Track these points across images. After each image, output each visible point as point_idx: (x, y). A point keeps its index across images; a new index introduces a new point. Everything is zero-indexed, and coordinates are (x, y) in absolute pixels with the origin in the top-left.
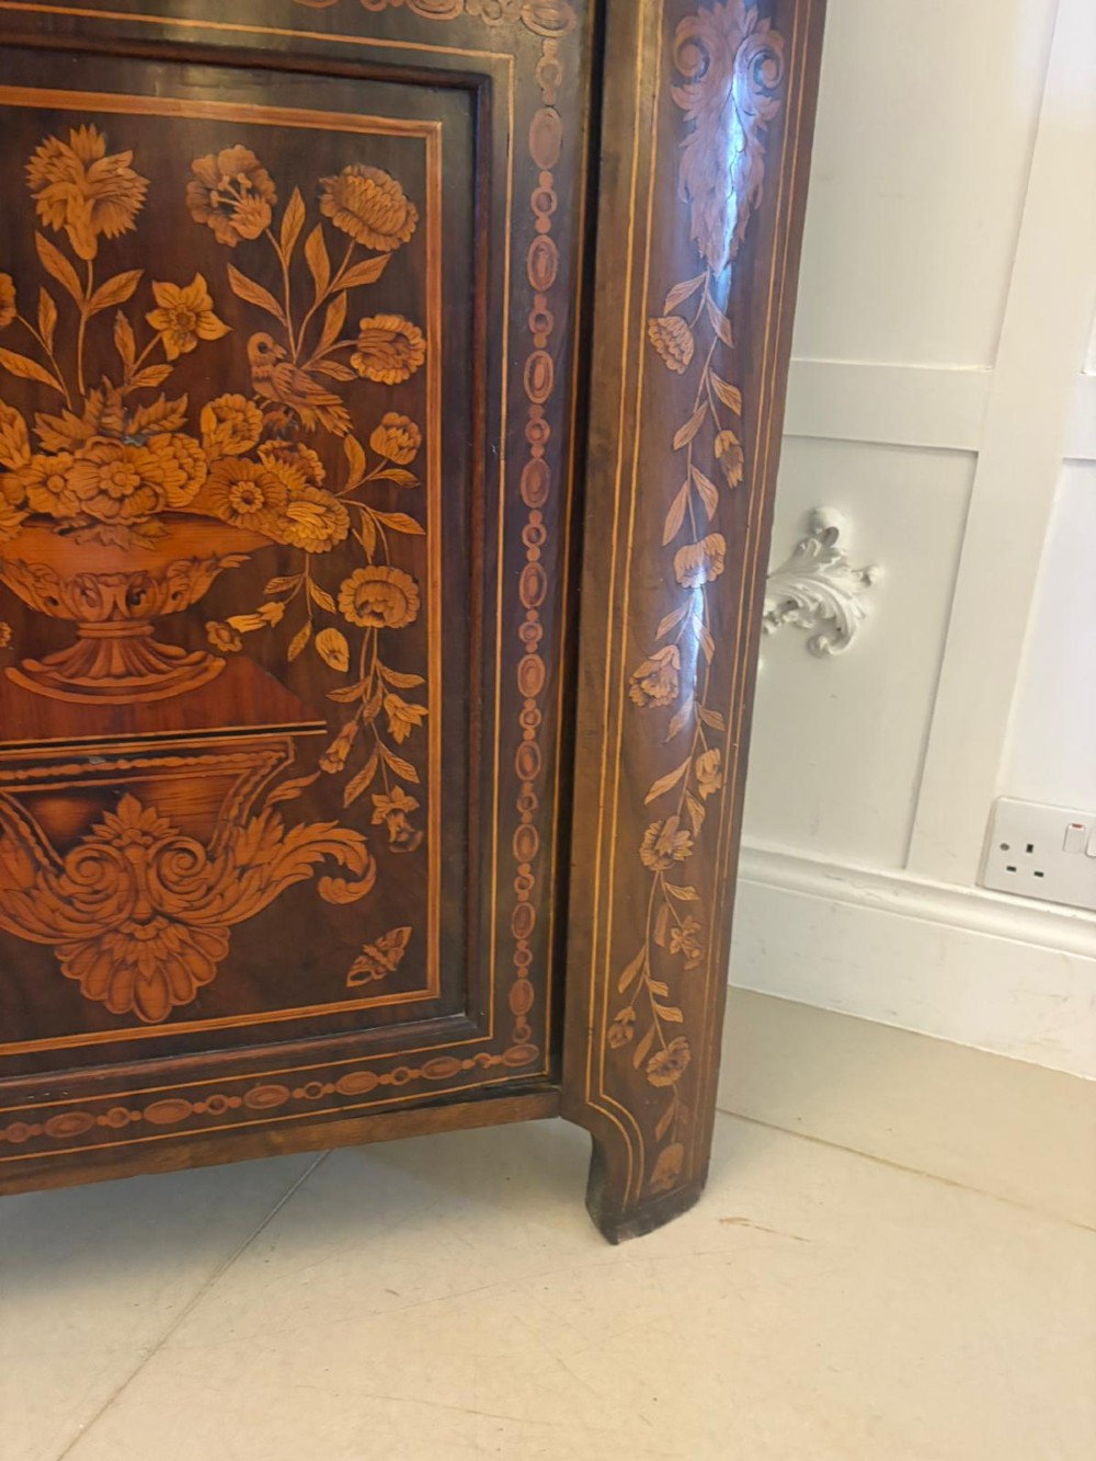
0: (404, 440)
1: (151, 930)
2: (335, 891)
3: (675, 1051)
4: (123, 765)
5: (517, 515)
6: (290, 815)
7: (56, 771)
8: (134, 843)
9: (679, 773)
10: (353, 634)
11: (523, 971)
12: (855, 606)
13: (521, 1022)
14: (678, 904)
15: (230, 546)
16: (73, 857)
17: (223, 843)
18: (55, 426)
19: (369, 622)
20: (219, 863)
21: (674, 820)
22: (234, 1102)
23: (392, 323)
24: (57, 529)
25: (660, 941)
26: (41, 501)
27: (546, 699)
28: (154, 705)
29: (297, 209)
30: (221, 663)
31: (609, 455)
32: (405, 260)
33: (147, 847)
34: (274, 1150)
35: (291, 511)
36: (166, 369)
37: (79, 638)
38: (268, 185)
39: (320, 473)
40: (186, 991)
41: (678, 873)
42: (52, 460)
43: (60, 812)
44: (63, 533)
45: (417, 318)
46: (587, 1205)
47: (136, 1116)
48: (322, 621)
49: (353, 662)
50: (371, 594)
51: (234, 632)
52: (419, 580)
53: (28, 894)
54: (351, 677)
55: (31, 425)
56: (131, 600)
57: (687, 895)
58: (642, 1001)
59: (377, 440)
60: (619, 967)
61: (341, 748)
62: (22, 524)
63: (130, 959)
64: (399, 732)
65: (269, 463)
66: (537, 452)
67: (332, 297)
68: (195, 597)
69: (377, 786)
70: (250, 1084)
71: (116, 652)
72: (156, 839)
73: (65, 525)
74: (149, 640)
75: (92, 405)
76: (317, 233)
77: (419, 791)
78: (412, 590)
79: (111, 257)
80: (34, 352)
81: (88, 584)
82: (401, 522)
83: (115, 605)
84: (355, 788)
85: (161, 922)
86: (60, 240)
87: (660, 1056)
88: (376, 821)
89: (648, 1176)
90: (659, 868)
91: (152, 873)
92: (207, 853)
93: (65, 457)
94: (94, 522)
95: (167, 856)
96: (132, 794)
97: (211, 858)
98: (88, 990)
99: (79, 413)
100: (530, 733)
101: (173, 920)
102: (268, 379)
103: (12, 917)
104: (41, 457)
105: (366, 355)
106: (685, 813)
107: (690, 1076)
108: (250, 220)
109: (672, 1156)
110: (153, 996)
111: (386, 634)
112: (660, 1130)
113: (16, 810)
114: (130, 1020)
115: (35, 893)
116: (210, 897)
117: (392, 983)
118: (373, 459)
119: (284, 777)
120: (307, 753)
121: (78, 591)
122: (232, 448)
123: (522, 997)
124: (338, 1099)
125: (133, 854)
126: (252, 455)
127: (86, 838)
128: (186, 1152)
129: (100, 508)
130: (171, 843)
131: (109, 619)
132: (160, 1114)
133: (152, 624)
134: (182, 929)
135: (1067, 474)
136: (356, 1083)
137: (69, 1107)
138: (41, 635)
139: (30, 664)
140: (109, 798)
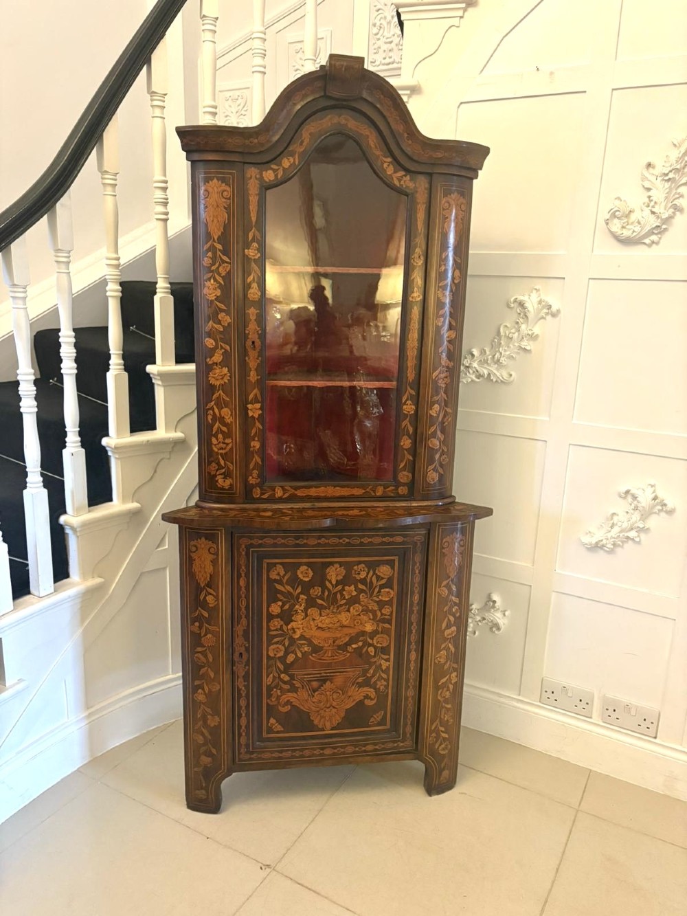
0: (388, 610)
1: (329, 709)
2: (368, 703)
3: (446, 745)
4: (328, 674)
5: (411, 624)
6: (360, 685)
7: (315, 676)
8: (328, 691)
9: (447, 678)
10: (375, 648)
11: (409, 723)
12: (502, 621)
13: (408, 735)
14: (446, 708)
15: (353, 632)
16: (316, 693)
17: (346, 691)
18: (325, 612)
19: (379, 645)
20: (345, 695)
21: (445, 689)
22: (343, 750)
23: (387, 590)
24: (322, 630)
25: (442, 717)
26: (320, 625)
27: (415, 661)
28: (335, 662)
29: (371, 573)
30: (349, 654)
31: (430, 613)
32: (390, 580)
33: (331, 692)
34: (348, 763)
35: (366, 625)
36: (345, 601)
37: (323, 650)
38: (366, 569)
39: (371, 617)
40: (335, 724)
41: (447, 701)
42: (323, 618)
43: (315, 684)
45: (392, 589)
46: (424, 786)
47: (322, 752)
48: (370, 645)
49: (375, 653)
50: (380, 640)
51: (352, 648)
52: (390, 636)
53: (306, 701)
54: (375, 656)
55: (320, 612)
56: (334, 642)
57: (449, 706)
58: (437, 732)
59: (383, 611)
60: (432, 724)
61: (371, 671)
62: (316, 629)
63: (324, 716)
64: (384, 668)
65: (362, 616)
66: (415, 612)
67: (376, 587)
68: (345, 641)
69: (378, 679)
70: (346, 746)
71: (330, 652)
72: (333, 690)
73: (324, 629)
74: (336, 650)
75: (331, 608)
76: (375, 576)
77: (387, 680)
78: (388, 638)
79: (338, 583)
80: (323, 599)
81: (326, 640)
82: (387, 625)
83: (331, 643)
84: (373, 680)
85: (331, 708)
86: (330, 582)
87: (443, 746)
88: (378, 687)
89: (440, 778)
90: (442, 700)
91: (331, 697)
93: (325, 617)
94: (329, 628)
95: (334, 693)
96: (329, 681)
97: (343, 694)
98: (315, 722)
99: (329, 609)
100: (412, 668)
101: (334, 707)
102: (363, 601)
103: (303, 706)
104: (321, 617)
105: (382, 596)
106: (448, 687)
107: (450, 751)
108: (363, 575)
109: (446, 773)
110: (328, 725)
111: (382, 648)
112: (443, 765)
113: (307, 683)
114: (322, 730)
115: (308, 701)
116: (342, 702)
117: (379, 724)
118: (382, 614)
119: (359, 677)
120: (365, 671)
121: (324, 641)
122: (356, 614)
123: (409, 729)
124: (365, 751)
125: (328, 693)
126: (359, 615)
127: (319, 690)
128: (329, 762)
129: (330, 626)
130: (336, 691)
131: (329, 646)
132: (327, 752)
133: (337, 647)
134: (336, 709)
136: (370, 748)
137: (308, 749)
138: (316, 649)
139: (314, 655)
140: (324, 681)
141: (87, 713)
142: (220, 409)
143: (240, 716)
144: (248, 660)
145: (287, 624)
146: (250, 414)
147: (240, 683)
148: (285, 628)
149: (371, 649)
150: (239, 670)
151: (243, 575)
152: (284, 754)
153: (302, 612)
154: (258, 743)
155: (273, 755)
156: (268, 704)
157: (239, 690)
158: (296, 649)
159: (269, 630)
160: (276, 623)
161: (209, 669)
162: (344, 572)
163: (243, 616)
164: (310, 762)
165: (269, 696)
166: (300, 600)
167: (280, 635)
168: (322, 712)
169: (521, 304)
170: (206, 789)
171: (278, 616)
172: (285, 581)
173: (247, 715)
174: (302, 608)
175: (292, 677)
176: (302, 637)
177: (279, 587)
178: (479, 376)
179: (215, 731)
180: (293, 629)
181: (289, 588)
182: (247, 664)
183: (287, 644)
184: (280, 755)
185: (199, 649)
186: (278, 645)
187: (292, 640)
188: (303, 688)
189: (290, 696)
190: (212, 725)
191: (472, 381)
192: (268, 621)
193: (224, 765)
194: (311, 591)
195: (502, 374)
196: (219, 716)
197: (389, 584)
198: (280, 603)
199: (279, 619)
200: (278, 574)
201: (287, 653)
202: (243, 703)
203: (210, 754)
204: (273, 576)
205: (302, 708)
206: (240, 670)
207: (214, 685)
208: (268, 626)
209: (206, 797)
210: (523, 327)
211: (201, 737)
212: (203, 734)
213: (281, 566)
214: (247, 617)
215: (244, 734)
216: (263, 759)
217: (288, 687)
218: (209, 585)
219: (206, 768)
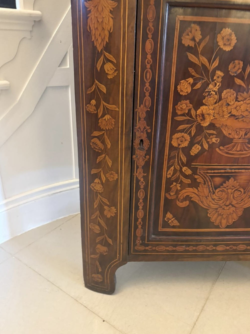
1: (228, 208)
4: (233, 171)
7: (219, 171)
8: (230, 188)
16: (217, 190)
17: (248, 190)
18: (242, 95)
20: (246, 194)
22: (235, 248)
24: (235, 118)
26: (234, 112)
28: (243, 158)
33: (233, 189)
34: (240, 260)
37: (232, 142)
40: (231, 222)
42: (239, 103)
43: (218, 180)
44: (236, 119)
47: (214, 248)
53: (206, 197)
55: (237, 95)
56: (246, 134)
62: (229, 117)
63: (222, 214)
70: (240, 244)
71: (239, 145)
72: (235, 188)
73: (237, 117)
74: (246, 143)
80: (242, 79)
81: (238, 130)
83: (242, 136)
85: (230, 206)
91: (232, 195)
92: (244, 192)
93: (242, 102)
94: (243, 117)
95: (236, 192)
96: (233, 178)
97: (245, 193)
98: (212, 219)
99: (248, 92)
101: (233, 206)
103: (202, 202)
104: (237, 102)
110: (224, 222)
113: (209, 179)
114: (218, 227)
115: (208, 197)
116: (242, 201)
121: (235, 132)
127: (221, 186)
128: (221, 257)
129: (245, 114)
130: (238, 189)
131: (240, 138)
132: (219, 248)
133: (248, 140)
134: (234, 208)
137: (202, 244)
138: (225, 141)
139: (221, 148)
140: (228, 178)
143: (137, 208)
144: (149, 149)
145: (196, 108)
147: (139, 174)
148: (193, 112)
150: (138, 159)
151: (150, 36)
152: (178, 248)
153: (216, 94)
154: (153, 236)
155: (167, 248)
156: (166, 198)
157: (138, 181)
158: (203, 139)
159: (175, 114)
161: (107, 157)
163: (147, 94)
164: (202, 256)
165: (168, 190)
166: (215, 78)
167: (188, 122)
168: (220, 210)
170: (102, 273)
171: (186, 97)
172: (200, 50)
173: (144, 208)
174: (216, 89)
175: (195, 171)
176: (212, 126)
177: (192, 58)
179: (112, 222)
180: (203, 115)
181: (204, 60)
182: (148, 153)
183: (193, 134)
184: (174, 249)
185: (96, 133)
186: (183, 134)
187: (200, 129)
188: (205, 184)
189: (189, 191)
190: (109, 216)
192: (175, 104)
193: (120, 254)
194: (231, 66)
196: (116, 208)
198: (191, 80)
199: (188, 101)
200: (193, 39)
201: (192, 144)
202: (141, 195)
203: (106, 244)
204: (187, 42)
205: (201, 205)
206: (140, 159)
207: (112, 174)
208: (174, 109)
209: (102, 280)
211: (97, 227)
212: (99, 224)
213: (198, 28)
214: (152, 95)
215: (140, 227)
216: (158, 252)
217: (188, 181)
218: (107, 48)
219: (102, 256)
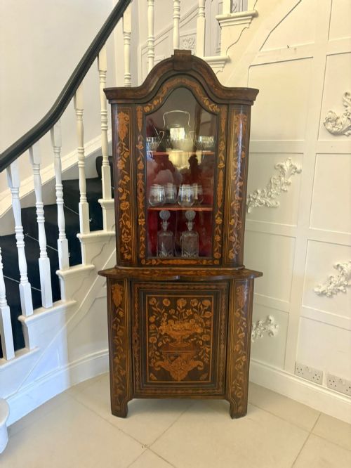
0: (209, 323)
2: (199, 368)
3: (241, 393)
5: (221, 330)
6: (195, 360)
8: (179, 361)
9: (240, 358)
10: (203, 341)
11: (221, 380)
12: (274, 330)
13: (221, 387)
15: (191, 333)
16: (173, 362)
17: (188, 362)
18: (177, 322)
19: (205, 340)
21: (239, 364)
22: (186, 392)
23: (208, 312)
25: (238, 378)
26: (175, 328)
27: (224, 349)
29: (200, 303)
30: (190, 344)
31: (231, 325)
32: (210, 307)
34: (191, 398)
35: (198, 329)
36: (187, 317)
37: (176, 341)
38: (197, 301)
39: (201, 326)
40: (183, 378)
41: (240, 370)
43: (172, 358)
45: (211, 312)
46: (229, 413)
47: (176, 392)
48: (200, 340)
49: (203, 344)
50: (205, 337)
51: (191, 341)
52: (210, 335)
53: (168, 366)
54: (202, 346)
55: (175, 322)
56: (182, 337)
57: (241, 373)
58: (236, 386)
59: (207, 323)
60: (233, 381)
61: (201, 353)
62: (173, 330)
63: (177, 374)
64: (207, 351)
65: (196, 325)
66: (223, 324)
67: (203, 310)
68: (187, 337)
69: (205, 357)
70: (188, 390)
71: (180, 342)
72: (182, 361)
73: (176, 330)
76: (202, 305)
77: (209, 358)
78: (209, 337)
79: (183, 308)
80: (176, 315)
82: (208, 330)
83: (180, 338)
84: (202, 357)
85: (181, 370)
86: (179, 307)
87: (239, 393)
88: (204, 361)
89: (237, 410)
90: (238, 369)
91: (181, 365)
93: (177, 325)
95: (182, 363)
96: (180, 356)
97: (187, 364)
98: (173, 377)
99: (179, 321)
100: (222, 353)
102: (196, 318)
104: (175, 325)
105: (206, 315)
106: (241, 363)
107: (243, 397)
108: (196, 304)
109: (240, 408)
110: (179, 379)
112: (239, 404)
113: (168, 357)
114: (176, 381)
116: (186, 368)
117: (205, 380)
118: (206, 325)
119: (195, 355)
120: (197, 353)
121: (177, 336)
122: (192, 324)
123: (221, 384)
124: (198, 393)
125: (179, 363)
126: (194, 324)
127: (175, 361)
129: (180, 329)
132: (179, 392)
133: (183, 340)
134: (183, 371)
135: (301, 318)
136: (200, 391)
137: (170, 390)
138: (173, 340)
139: (172, 343)
140: (177, 356)
141: (69, 364)
142: (125, 221)
143: (136, 371)
144: (139, 344)
145: (158, 327)
146: (140, 224)
147: (136, 355)
148: (157, 329)
149: (201, 343)
151: (136, 302)
152: (157, 392)
154: (145, 385)
155: (152, 392)
156: (149, 366)
157: (135, 358)
158: (163, 340)
159: (149, 330)
160: (153, 326)
161: (121, 347)
162: (186, 303)
163: (137, 322)
164: (170, 396)
165: (150, 362)
166: (164, 316)
167: (155, 333)
168: (176, 372)
169: (282, 167)
170: (120, 405)
171: (154, 323)
172: (157, 306)
173: (139, 371)
174: (165, 320)
175: (161, 354)
176: (166, 334)
177: (154, 309)
178: (261, 204)
179: (124, 377)
180: (161, 330)
181: (158, 309)
182: (139, 346)
183: (158, 337)
184: (155, 392)
185: (116, 337)
186: (154, 337)
187: (160, 335)
188: (167, 359)
189: (159, 363)
190: (123, 375)
191: (258, 206)
192: (149, 326)
193: (128, 394)
194: (170, 311)
195: (273, 203)
196: (126, 370)
197: (209, 309)
198: (155, 317)
200: (154, 302)
201: (158, 343)
202: (137, 365)
203: (121, 388)
204: (151, 303)
205: (166, 369)
206: (136, 349)
207: (123, 355)
208: (149, 328)
209: (120, 409)
210: (283, 178)
212: (118, 379)
213: (155, 299)
214: (139, 322)
215: (138, 380)
216: (147, 393)
217: (158, 358)
218: (120, 306)
219: (120, 395)
